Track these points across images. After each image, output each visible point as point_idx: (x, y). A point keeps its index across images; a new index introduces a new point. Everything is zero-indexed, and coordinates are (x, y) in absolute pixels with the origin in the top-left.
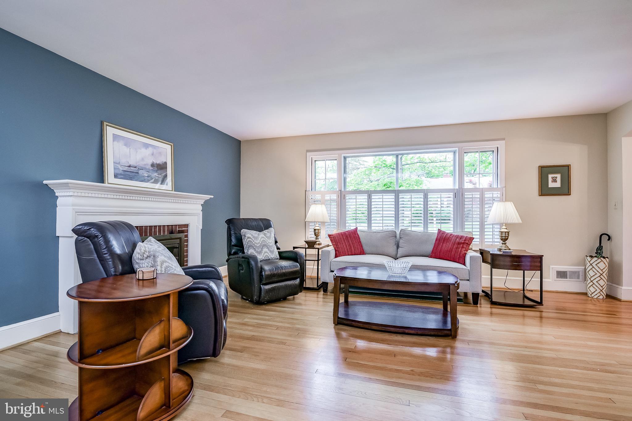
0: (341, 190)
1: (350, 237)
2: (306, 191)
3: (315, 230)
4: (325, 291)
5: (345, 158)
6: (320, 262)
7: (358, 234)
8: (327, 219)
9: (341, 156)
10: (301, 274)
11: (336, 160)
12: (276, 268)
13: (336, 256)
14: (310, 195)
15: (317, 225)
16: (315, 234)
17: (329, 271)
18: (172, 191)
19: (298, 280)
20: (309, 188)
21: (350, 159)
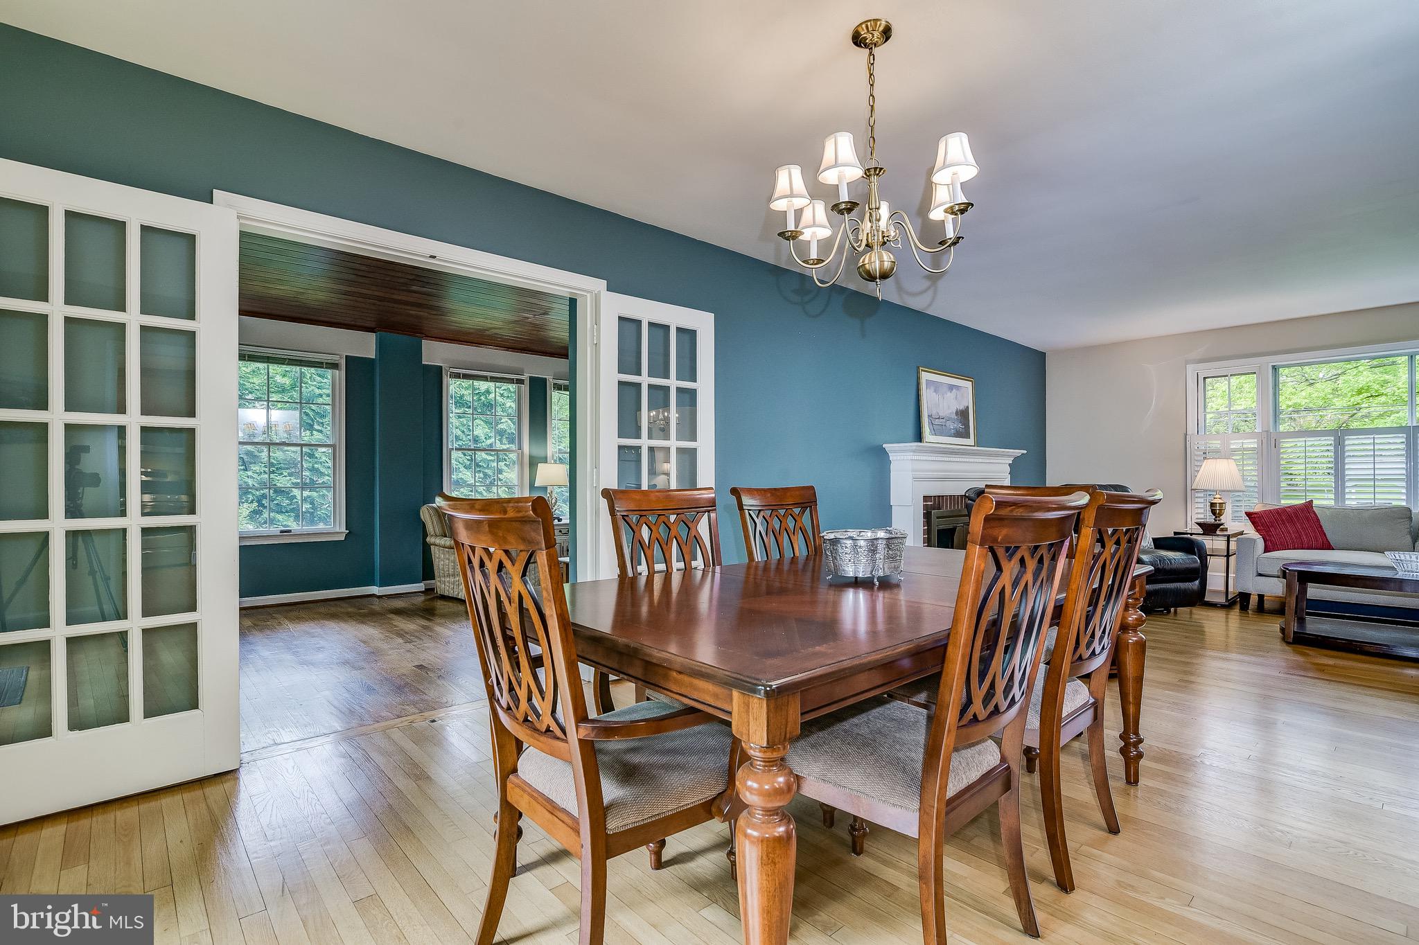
0: (1267, 431)
1: (1297, 517)
2: (1186, 435)
3: (1212, 505)
4: (1244, 608)
5: (1275, 368)
6: (1232, 559)
7: (1314, 511)
8: (1240, 485)
9: (1268, 365)
10: (1200, 573)
11: (1255, 373)
12: (1160, 560)
13: (1267, 550)
14: (1197, 444)
15: (1218, 496)
16: (1213, 512)
17: (1255, 574)
18: (974, 446)
19: (1197, 582)
20: (1192, 428)
21: (1286, 371)
